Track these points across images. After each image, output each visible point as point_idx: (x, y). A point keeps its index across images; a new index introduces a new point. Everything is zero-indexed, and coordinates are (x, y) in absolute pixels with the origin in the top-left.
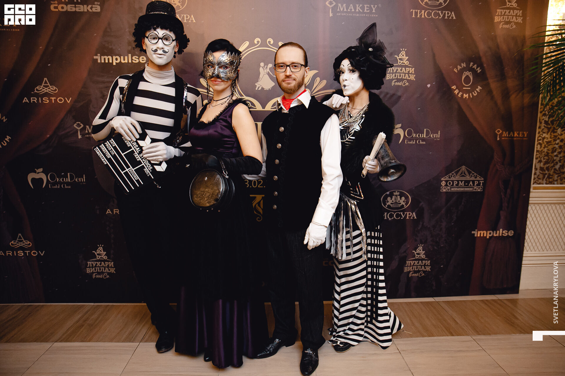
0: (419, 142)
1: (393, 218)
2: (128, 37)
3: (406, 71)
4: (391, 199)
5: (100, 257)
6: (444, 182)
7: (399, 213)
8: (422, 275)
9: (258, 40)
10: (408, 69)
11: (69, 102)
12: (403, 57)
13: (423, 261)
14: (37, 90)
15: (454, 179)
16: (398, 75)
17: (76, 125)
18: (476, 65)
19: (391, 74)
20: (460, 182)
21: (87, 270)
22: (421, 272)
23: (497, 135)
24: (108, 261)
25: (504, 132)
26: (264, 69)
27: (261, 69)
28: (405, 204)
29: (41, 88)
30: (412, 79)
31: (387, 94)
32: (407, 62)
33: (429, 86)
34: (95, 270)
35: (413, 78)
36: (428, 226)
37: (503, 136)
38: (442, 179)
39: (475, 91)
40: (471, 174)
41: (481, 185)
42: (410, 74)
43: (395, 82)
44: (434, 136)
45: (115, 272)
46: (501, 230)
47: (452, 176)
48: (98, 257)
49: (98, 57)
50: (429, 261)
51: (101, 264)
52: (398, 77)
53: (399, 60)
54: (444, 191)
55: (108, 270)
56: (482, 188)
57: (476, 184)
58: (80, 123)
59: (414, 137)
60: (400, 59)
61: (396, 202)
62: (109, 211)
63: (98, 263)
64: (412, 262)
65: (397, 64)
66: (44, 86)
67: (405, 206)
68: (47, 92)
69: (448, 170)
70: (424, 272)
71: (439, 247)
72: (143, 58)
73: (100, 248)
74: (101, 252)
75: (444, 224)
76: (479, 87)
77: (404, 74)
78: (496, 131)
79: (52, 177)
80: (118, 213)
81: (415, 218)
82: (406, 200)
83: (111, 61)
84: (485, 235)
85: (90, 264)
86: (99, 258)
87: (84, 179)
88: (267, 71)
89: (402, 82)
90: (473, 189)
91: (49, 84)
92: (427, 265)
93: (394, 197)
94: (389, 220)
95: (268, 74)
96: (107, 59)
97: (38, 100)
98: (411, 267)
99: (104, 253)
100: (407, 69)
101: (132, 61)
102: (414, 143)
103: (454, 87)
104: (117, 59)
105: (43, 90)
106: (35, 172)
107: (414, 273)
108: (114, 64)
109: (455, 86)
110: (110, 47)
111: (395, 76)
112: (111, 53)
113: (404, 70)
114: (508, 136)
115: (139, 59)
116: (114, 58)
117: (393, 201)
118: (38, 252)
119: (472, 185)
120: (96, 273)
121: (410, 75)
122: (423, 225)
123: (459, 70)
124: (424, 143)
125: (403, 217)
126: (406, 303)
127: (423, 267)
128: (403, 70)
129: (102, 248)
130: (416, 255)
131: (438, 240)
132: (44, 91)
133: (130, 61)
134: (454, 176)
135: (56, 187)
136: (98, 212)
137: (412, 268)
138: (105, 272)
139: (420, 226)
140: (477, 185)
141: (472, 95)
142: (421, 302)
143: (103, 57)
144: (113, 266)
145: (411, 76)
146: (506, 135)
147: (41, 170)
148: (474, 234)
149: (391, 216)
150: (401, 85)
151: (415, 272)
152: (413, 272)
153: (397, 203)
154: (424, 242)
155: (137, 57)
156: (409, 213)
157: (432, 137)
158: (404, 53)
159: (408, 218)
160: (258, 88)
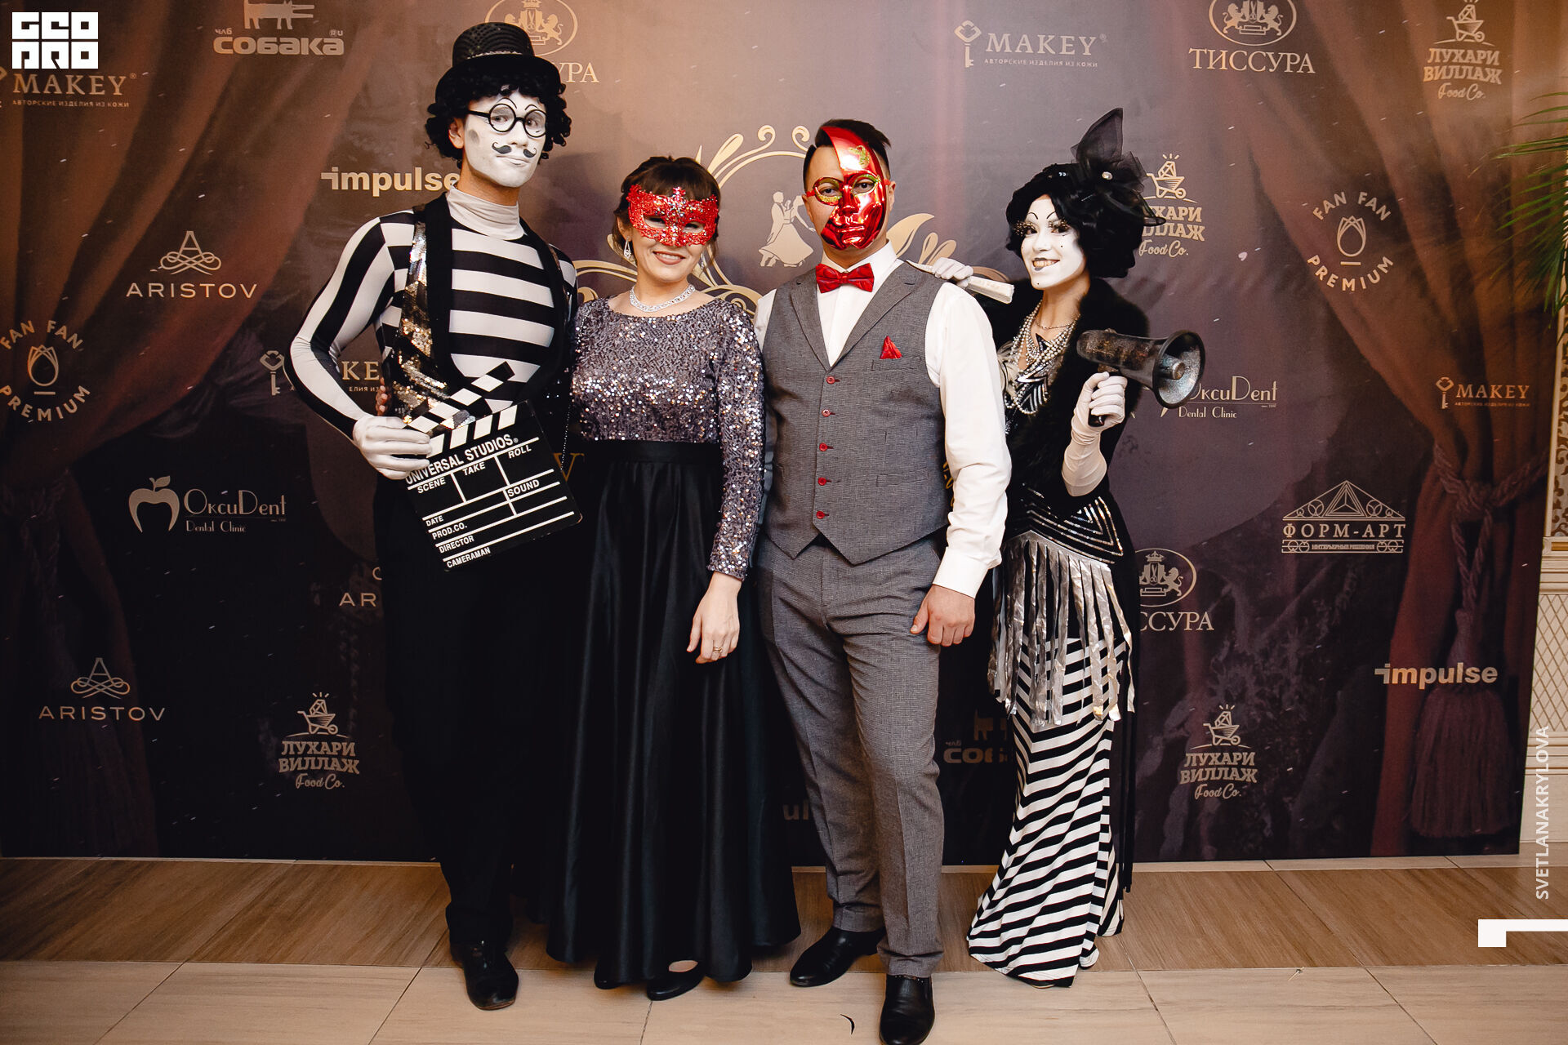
0: (1218, 412)
1: (1146, 628)
2: (414, 123)
3: (1178, 216)
5: (318, 727)
6: (1290, 525)
7: (1164, 614)
8: (1232, 794)
9: (768, 131)
10: (1184, 211)
11: (249, 296)
12: (1171, 177)
13: (1235, 754)
14: (166, 263)
15: (1322, 518)
17: (266, 360)
18: (1375, 200)
20: (1337, 526)
21: (281, 763)
22: (1231, 786)
23: (1440, 393)
24: (341, 740)
25: (1461, 386)
26: (784, 209)
27: (776, 210)
28: (1180, 588)
29: (177, 259)
30: (1197, 239)
32: (1181, 191)
33: (1243, 256)
34: (303, 763)
35: (1198, 236)
36: (1249, 654)
37: (1458, 396)
38: (1286, 518)
39: (1375, 271)
40: (1368, 505)
41: (1399, 535)
42: (1190, 223)
43: (1149, 244)
44: (1260, 396)
45: (358, 772)
46: (1460, 665)
47: (1313, 511)
48: (313, 729)
49: (332, 176)
50: (1253, 754)
51: (319, 748)
52: (1155, 231)
53: (1160, 185)
54: (1293, 551)
55: (338, 765)
56: (1400, 543)
57: (1384, 534)
58: (276, 353)
59: (1203, 398)
60: (1162, 183)
61: (1154, 583)
62: (347, 599)
63: (313, 745)
64: (1203, 757)
65: (1155, 197)
66: (184, 252)
67: (1178, 595)
68: (190, 269)
69: (1303, 493)
70: (1238, 785)
71: (1281, 712)
72: (453, 179)
73: (320, 702)
74: (320, 714)
75: (1292, 647)
76: (1385, 259)
77: (1173, 224)
78: (1438, 384)
79: (196, 502)
80: (374, 605)
81: (1211, 628)
82: (1182, 578)
83: (366, 187)
84: (1414, 681)
85: (289, 745)
86: (312, 733)
87: (281, 508)
88: (792, 216)
89: (1167, 245)
90: (1375, 547)
91: (198, 248)
92: (1247, 766)
93: (1147, 568)
95: (796, 223)
96: (357, 180)
97: (167, 291)
98: (1201, 770)
99: (328, 718)
100: (1181, 209)
101: (423, 187)
102: (1204, 415)
103: (1316, 260)
104: (382, 182)
105: (183, 263)
106: (150, 486)
107: (1209, 788)
108: (376, 194)
109: (1317, 257)
110: (367, 148)
112: (367, 163)
113: (1174, 214)
114: (1471, 396)
115: (442, 180)
116: (377, 177)
117: (1145, 580)
118: (148, 712)
119: (1372, 535)
120: (306, 774)
121: (1190, 226)
122: (1231, 648)
123: (1327, 212)
124: (1233, 415)
125: (1175, 625)
126: (1186, 875)
127: (1234, 770)
128: (1169, 213)
129: (323, 701)
130: (1215, 736)
131: (1276, 691)
132: (185, 266)
133: (418, 187)
134: (1319, 511)
135: (204, 528)
136: (317, 600)
137: (1204, 774)
138: (332, 772)
139: (1225, 651)
140: (1389, 536)
141: (1367, 280)
142: (1229, 873)
143: (345, 177)
144: (352, 754)
145: (1193, 229)
146: (1468, 394)
147: (166, 480)
148: (1381, 677)
150: (1164, 253)
151: (1212, 785)
152: (1206, 785)
153: (1156, 586)
154: (1235, 698)
155: (438, 176)
156: (1191, 615)
157: (1255, 398)
158: (1171, 165)
159: (1188, 628)
160: (767, 262)
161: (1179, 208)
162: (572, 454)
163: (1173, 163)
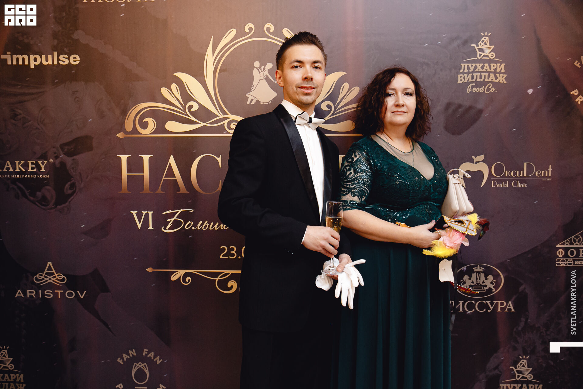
0: (516, 184)
1: (474, 310)
2: (53, 27)
3: (490, 69)
4: (470, 279)
5: (3, 365)
6: (561, 250)
7: (485, 302)
9: (250, 26)
10: (494, 66)
12: (486, 46)
13: (530, 385)
15: (580, 246)
16: (477, 76)
19: (466, 75)
24: (16, 373)
26: (260, 71)
27: (255, 72)
28: (494, 287)
30: (502, 82)
31: (460, 106)
32: (492, 54)
33: (530, 91)
35: (502, 80)
36: (537, 326)
38: (558, 246)
42: (498, 73)
43: (473, 87)
44: (541, 174)
47: (575, 241)
49: (7, 57)
50: (541, 386)
51: (3, 377)
52: (477, 78)
53: (479, 51)
54: (563, 265)
59: (506, 175)
60: (481, 50)
61: (478, 284)
62: (19, 293)
64: (511, 386)
65: (476, 58)
67: (493, 291)
72: (75, 58)
73: (4, 352)
74: (4, 358)
77: (487, 74)
80: (35, 297)
81: (513, 310)
82: (495, 281)
83: (27, 63)
88: (265, 75)
89: (483, 87)
93: (474, 275)
94: (467, 313)
95: (267, 79)
96: (21, 59)
99: (9, 360)
100: (492, 65)
101: (58, 63)
102: (507, 185)
103: (575, 93)
104: (35, 60)
108: (32, 67)
109: (576, 90)
110: (26, 41)
111: (473, 78)
112: (28, 50)
113: (488, 68)
115: (68, 59)
116: (32, 57)
117: (473, 282)
121: (498, 75)
122: (526, 322)
124: (525, 186)
125: (491, 308)
128: (485, 68)
129: (6, 351)
130: (517, 374)
133: (56, 63)
134: (579, 241)
139: (522, 324)
143: (15, 57)
144: (22, 381)
145: (500, 76)
149: (471, 306)
150: (482, 91)
153: (479, 286)
154: (529, 352)
155: (66, 56)
156: (501, 303)
157: (538, 175)
158: (486, 39)
159: (499, 310)
160: (251, 101)
161: (491, 64)
162: (142, 212)
163: (487, 38)
